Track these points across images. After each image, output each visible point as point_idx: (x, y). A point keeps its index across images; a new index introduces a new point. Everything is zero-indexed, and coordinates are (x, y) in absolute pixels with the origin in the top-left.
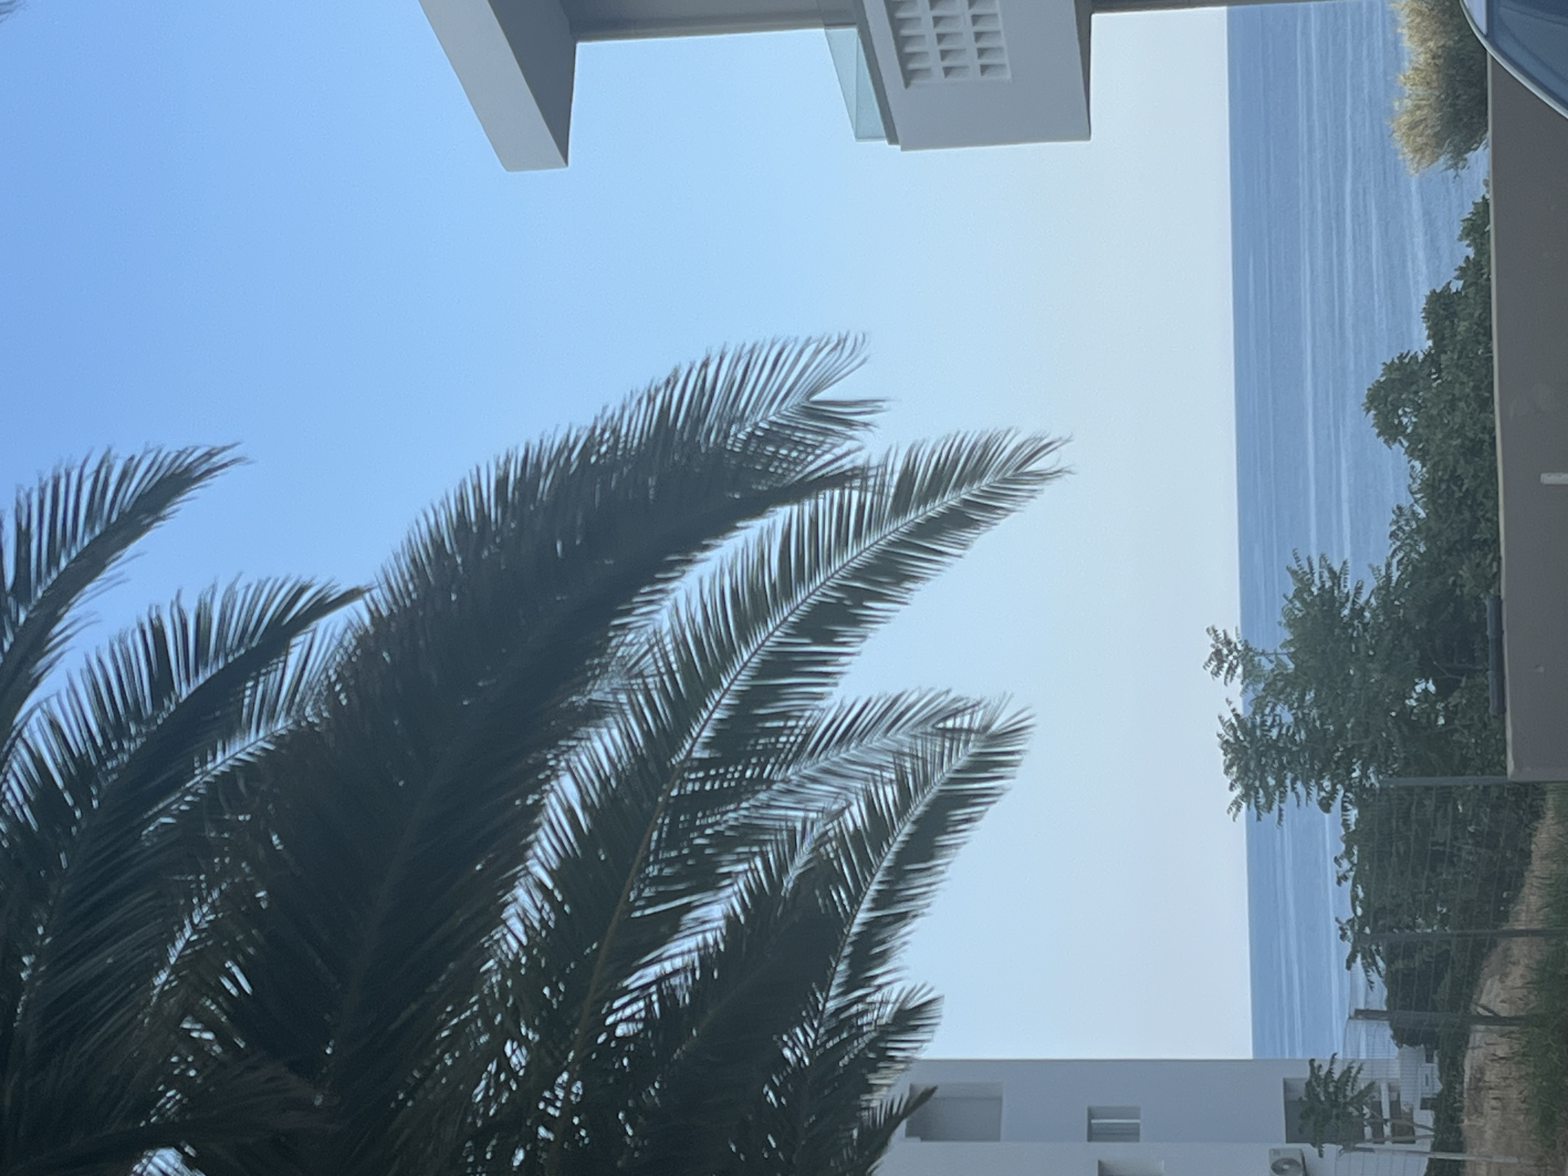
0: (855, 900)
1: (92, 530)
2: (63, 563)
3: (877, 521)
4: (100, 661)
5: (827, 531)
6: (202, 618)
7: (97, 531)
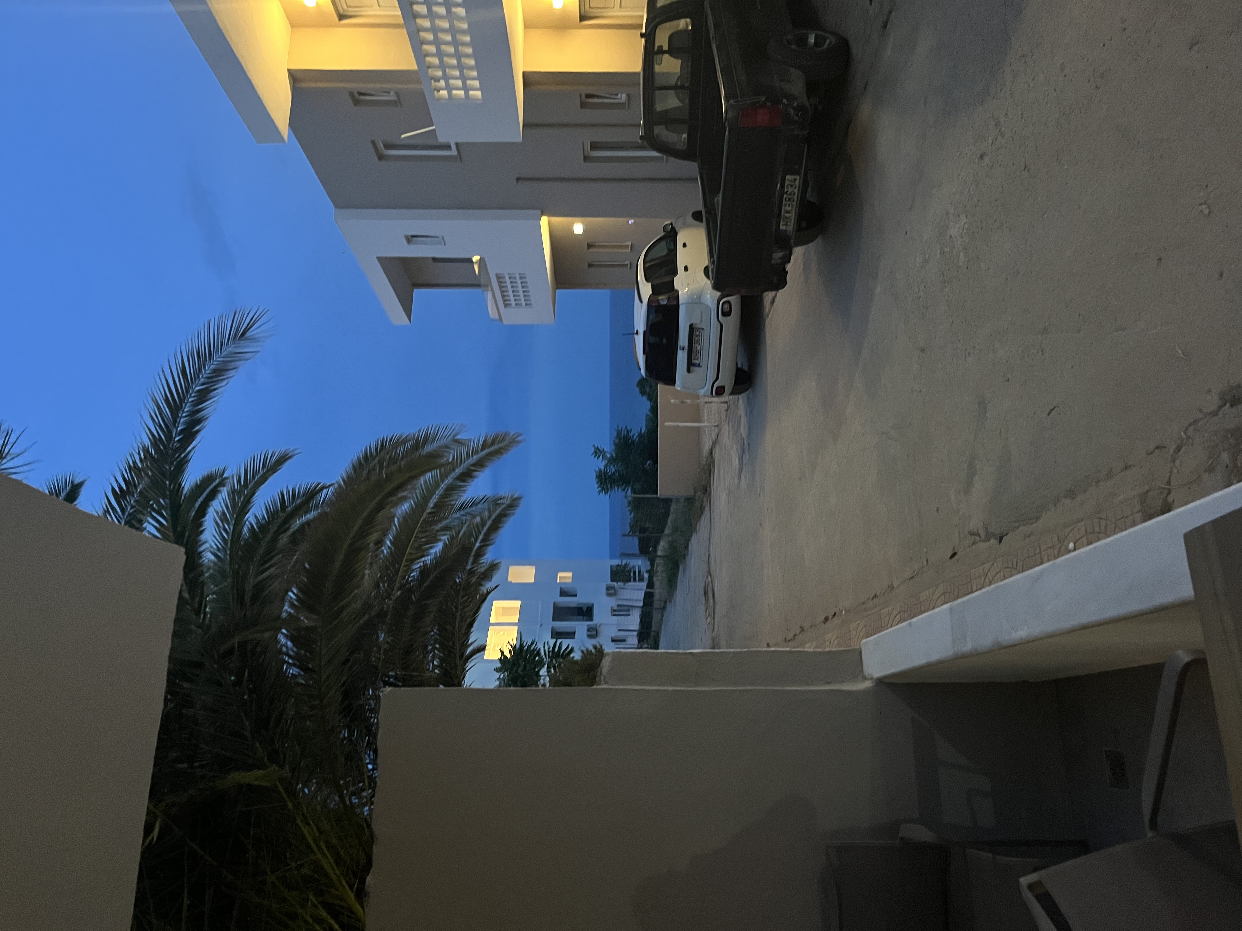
0: (476, 540)
1: (264, 470)
2: (256, 479)
3: (477, 452)
4: (268, 501)
5: (464, 454)
6: (293, 491)
7: (265, 471)
